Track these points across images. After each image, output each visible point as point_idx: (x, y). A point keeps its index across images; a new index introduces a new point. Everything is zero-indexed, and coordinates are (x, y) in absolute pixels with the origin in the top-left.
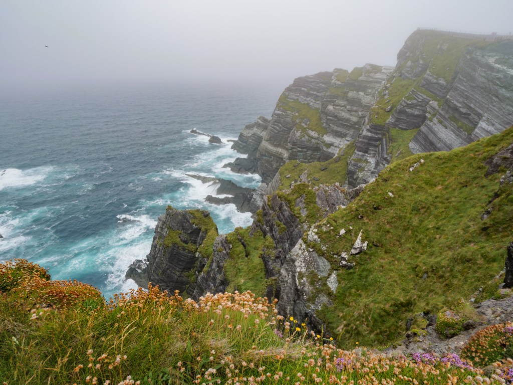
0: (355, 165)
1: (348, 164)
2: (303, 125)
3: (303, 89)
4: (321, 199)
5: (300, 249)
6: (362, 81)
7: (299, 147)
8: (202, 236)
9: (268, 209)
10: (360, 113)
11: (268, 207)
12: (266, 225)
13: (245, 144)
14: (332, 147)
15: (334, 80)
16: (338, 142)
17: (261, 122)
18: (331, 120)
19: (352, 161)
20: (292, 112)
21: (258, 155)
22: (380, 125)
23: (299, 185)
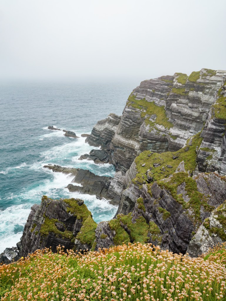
0: (204, 154)
1: (196, 152)
2: (151, 120)
3: (148, 90)
4: (201, 186)
5: (203, 234)
6: (200, 83)
7: (148, 139)
8: (78, 223)
9: (149, 197)
10: (200, 109)
11: (149, 195)
12: (148, 211)
13: (98, 138)
14: (178, 138)
15: (176, 82)
16: (183, 134)
17: (112, 118)
18: (176, 116)
19: (201, 150)
20: (140, 109)
21: (111, 146)
22: (223, 119)
23: (178, 174)
